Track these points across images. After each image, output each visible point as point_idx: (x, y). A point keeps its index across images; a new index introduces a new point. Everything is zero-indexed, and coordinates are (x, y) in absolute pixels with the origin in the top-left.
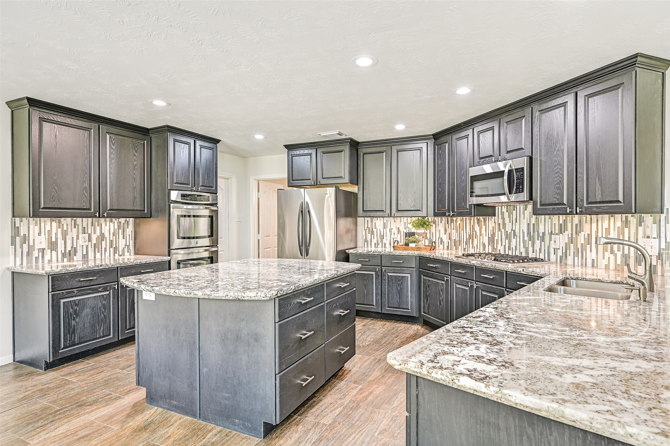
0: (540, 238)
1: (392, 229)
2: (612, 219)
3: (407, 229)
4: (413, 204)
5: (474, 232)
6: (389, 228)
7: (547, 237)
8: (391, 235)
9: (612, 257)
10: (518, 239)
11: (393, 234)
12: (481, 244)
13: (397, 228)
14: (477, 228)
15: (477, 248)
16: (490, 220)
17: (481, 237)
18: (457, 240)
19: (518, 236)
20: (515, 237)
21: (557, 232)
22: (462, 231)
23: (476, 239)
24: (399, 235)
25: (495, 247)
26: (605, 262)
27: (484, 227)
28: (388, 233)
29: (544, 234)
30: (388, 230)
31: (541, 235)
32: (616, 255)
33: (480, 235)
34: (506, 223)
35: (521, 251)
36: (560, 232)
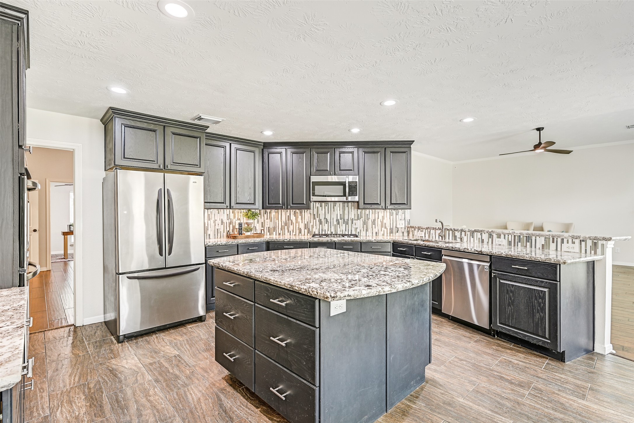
0: (345, 223)
1: (216, 220)
2: (385, 211)
3: (230, 220)
4: (249, 198)
5: (290, 221)
6: (213, 219)
7: (350, 222)
8: (215, 225)
9: (385, 230)
10: (330, 224)
11: (217, 225)
12: (297, 229)
13: (221, 219)
14: (293, 218)
15: (293, 232)
16: (306, 212)
17: (297, 224)
18: (271, 227)
19: (330, 222)
20: (327, 223)
21: (356, 218)
22: (277, 221)
23: (292, 226)
24: (222, 226)
25: (311, 230)
26: (382, 232)
27: (300, 217)
28: (213, 224)
29: (348, 220)
30: (212, 221)
31: (346, 221)
32: (387, 229)
33: (296, 222)
34: (320, 214)
35: (332, 231)
36: (358, 219)
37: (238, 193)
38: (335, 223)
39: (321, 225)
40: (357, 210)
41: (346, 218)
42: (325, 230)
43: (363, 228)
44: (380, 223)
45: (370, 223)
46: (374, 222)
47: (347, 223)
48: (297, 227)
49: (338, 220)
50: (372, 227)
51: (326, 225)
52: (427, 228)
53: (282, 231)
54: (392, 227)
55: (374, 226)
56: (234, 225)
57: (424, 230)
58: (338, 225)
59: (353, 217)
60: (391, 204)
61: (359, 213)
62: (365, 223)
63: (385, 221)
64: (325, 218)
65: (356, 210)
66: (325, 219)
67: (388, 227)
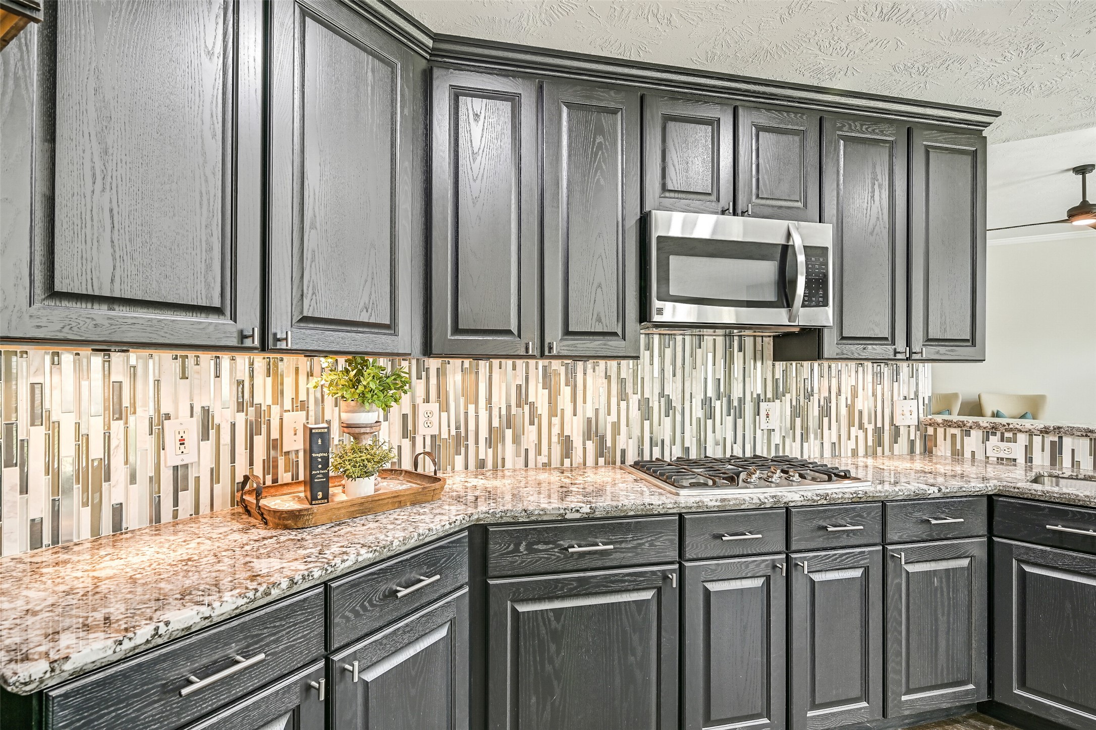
0: (732, 411)
1: (168, 417)
3: (251, 410)
5: (527, 408)
7: (749, 408)
8: (161, 446)
9: (861, 434)
10: (678, 417)
11: (171, 440)
12: (555, 439)
13: (197, 410)
14: (538, 395)
15: (539, 453)
16: (589, 371)
17: (556, 421)
18: (445, 435)
19: (679, 408)
20: (671, 411)
21: (769, 395)
22: (471, 408)
23: (534, 428)
24: (207, 447)
25: (609, 444)
26: (851, 445)
27: (566, 391)
28: (145, 443)
29: (741, 401)
31: (736, 403)
32: (866, 431)
33: (552, 413)
34: (643, 379)
36: (777, 396)
37: (313, 260)
38: (699, 413)
39: (647, 423)
40: (774, 365)
41: (737, 393)
42: (663, 441)
43: (793, 427)
44: (844, 411)
45: (814, 411)
46: (825, 411)
47: (740, 413)
48: (556, 430)
49: (707, 402)
50: (821, 426)
51: (668, 421)
52: (1045, 431)
53: (490, 451)
54: (879, 425)
55: (826, 420)
56: (275, 435)
57: (1022, 439)
58: (710, 422)
59: (759, 390)
60: (929, 340)
61: (779, 375)
62: (797, 412)
63: (859, 405)
64: (662, 394)
65: (770, 363)
66: (662, 400)
67: (870, 423)
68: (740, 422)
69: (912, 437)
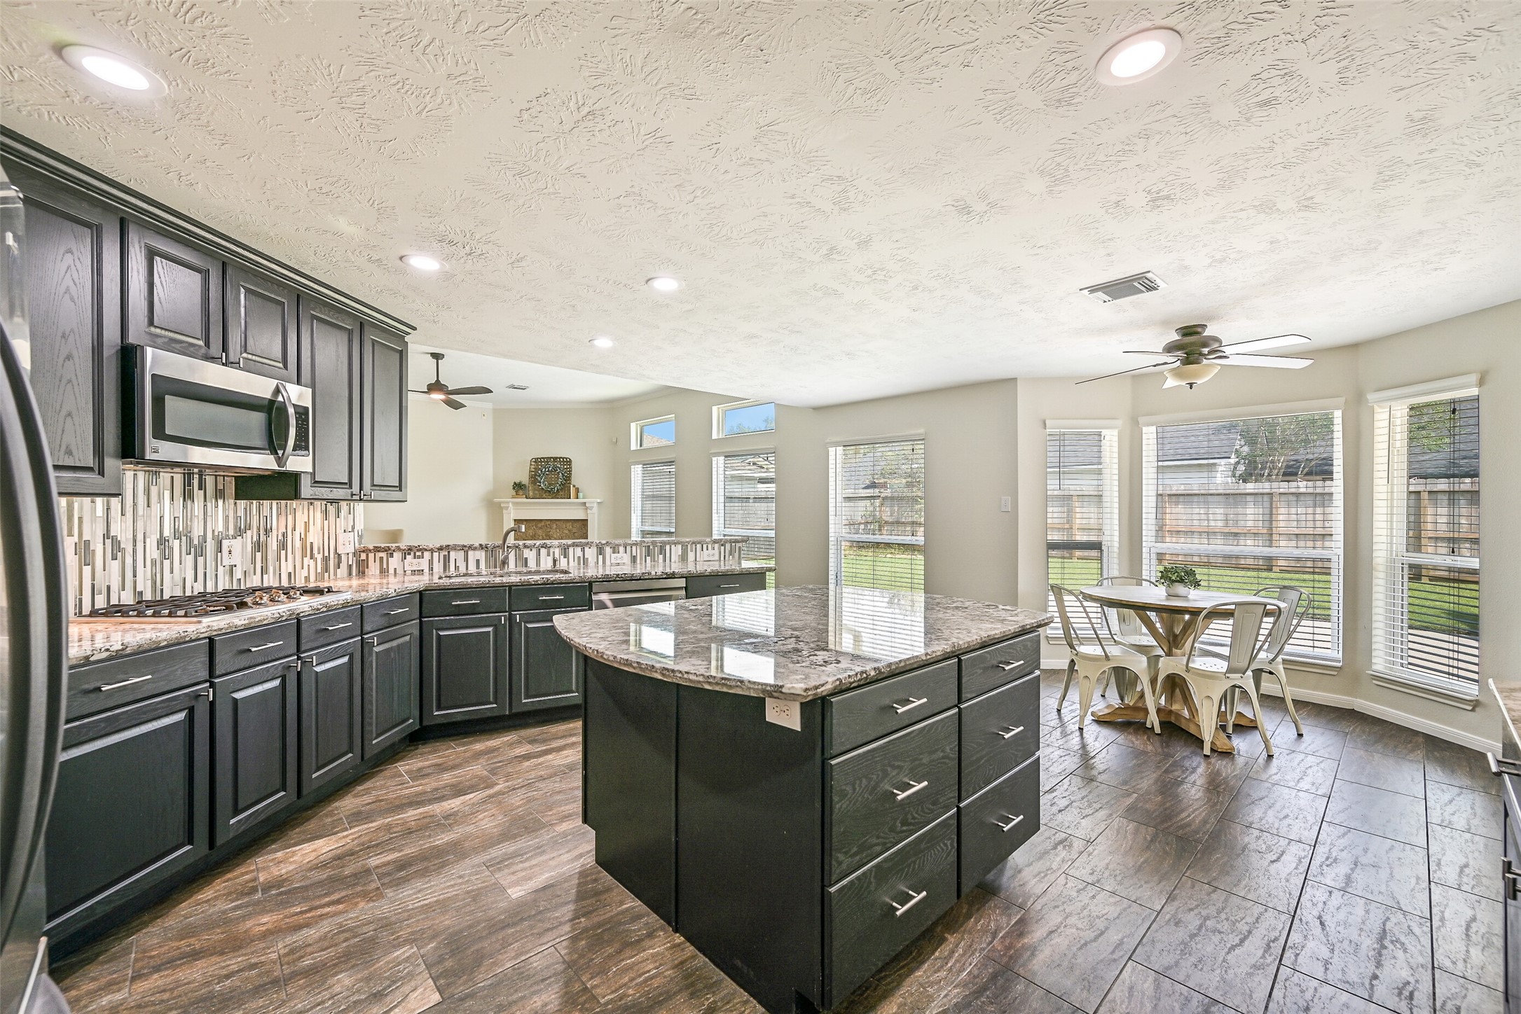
0: (193, 550)
7: (210, 546)
9: (312, 562)
10: (129, 560)
19: (129, 549)
20: (119, 554)
21: (231, 532)
29: (202, 539)
31: (196, 542)
34: (80, 519)
35: (138, 589)
36: (240, 532)
38: (153, 552)
39: (87, 570)
40: (235, 503)
41: (197, 532)
42: (109, 588)
43: (254, 561)
44: (298, 544)
45: (273, 545)
46: (283, 545)
47: (200, 551)
49: (162, 542)
50: (279, 559)
51: (115, 566)
52: (441, 549)
54: (326, 554)
55: (283, 552)
57: (427, 555)
58: (167, 563)
59: (221, 528)
60: (374, 486)
61: (241, 513)
62: (258, 546)
63: (310, 539)
64: (107, 535)
65: (232, 501)
66: (108, 542)
67: (319, 553)
68: (200, 560)
69: (350, 563)
